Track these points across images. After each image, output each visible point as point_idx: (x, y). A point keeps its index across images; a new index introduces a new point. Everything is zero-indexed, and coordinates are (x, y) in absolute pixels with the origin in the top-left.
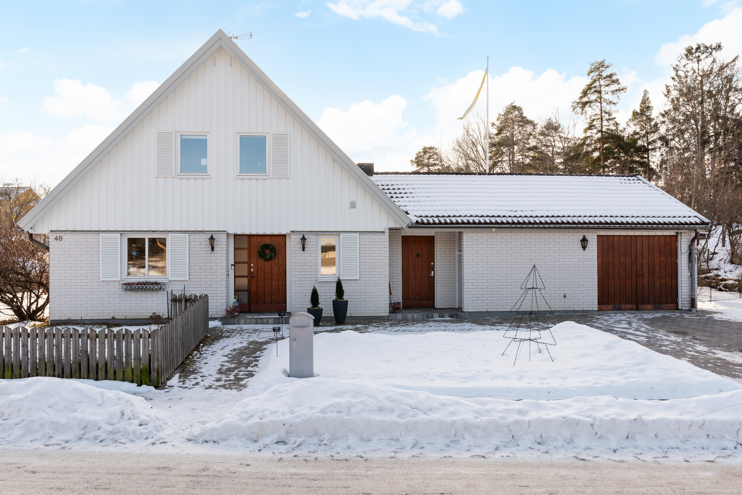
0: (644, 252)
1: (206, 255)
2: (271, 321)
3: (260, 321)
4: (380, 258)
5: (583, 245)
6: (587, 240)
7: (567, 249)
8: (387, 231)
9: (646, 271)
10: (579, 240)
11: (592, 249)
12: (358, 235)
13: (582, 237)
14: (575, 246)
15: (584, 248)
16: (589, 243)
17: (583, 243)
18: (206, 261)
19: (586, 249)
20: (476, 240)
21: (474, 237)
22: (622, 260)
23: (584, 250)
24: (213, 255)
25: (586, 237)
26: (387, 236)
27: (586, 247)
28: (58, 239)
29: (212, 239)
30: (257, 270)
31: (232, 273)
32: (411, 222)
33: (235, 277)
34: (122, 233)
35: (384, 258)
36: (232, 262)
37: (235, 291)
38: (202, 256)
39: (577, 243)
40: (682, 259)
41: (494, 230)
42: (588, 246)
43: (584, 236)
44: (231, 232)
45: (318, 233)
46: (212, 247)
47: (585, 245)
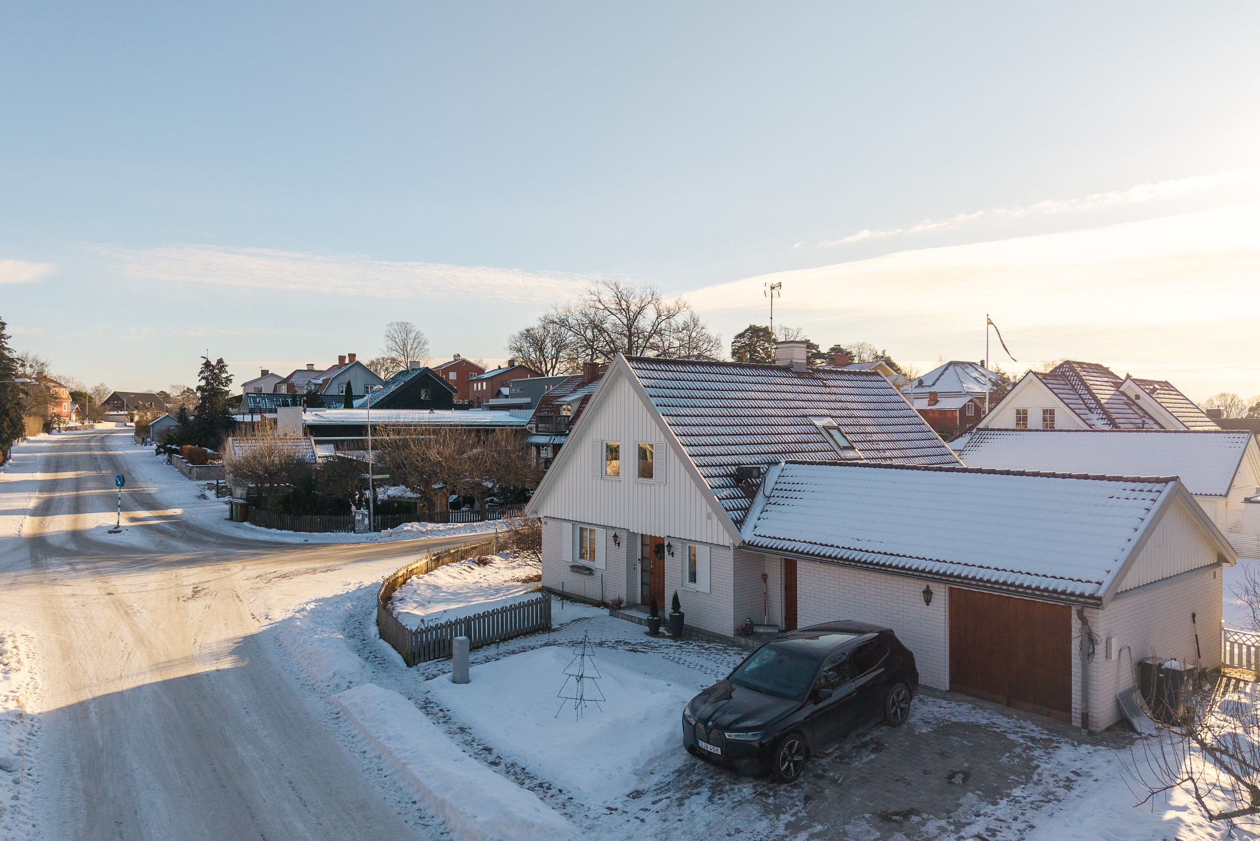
5: (926, 598)
6: (932, 593)
7: (907, 599)
8: (732, 548)
10: (921, 591)
11: (939, 604)
12: (708, 546)
13: (924, 588)
14: (916, 597)
15: (928, 602)
16: (934, 596)
17: (926, 595)
18: (615, 555)
19: (930, 604)
23: (928, 605)
24: (619, 550)
25: (931, 589)
26: (731, 553)
27: (930, 601)
28: (546, 523)
29: (615, 536)
30: (655, 566)
31: (639, 566)
32: (744, 542)
33: (642, 571)
34: (574, 523)
35: (729, 575)
36: (639, 556)
37: (642, 583)
38: (614, 549)
39: (919, 594)
40: (1073, 647)
41: (819, 563)
42: (932, 600)
43: (928, 586)
44: (631, 531)
45: (684, 540)
46: (619, 543)
47: (929, 599)
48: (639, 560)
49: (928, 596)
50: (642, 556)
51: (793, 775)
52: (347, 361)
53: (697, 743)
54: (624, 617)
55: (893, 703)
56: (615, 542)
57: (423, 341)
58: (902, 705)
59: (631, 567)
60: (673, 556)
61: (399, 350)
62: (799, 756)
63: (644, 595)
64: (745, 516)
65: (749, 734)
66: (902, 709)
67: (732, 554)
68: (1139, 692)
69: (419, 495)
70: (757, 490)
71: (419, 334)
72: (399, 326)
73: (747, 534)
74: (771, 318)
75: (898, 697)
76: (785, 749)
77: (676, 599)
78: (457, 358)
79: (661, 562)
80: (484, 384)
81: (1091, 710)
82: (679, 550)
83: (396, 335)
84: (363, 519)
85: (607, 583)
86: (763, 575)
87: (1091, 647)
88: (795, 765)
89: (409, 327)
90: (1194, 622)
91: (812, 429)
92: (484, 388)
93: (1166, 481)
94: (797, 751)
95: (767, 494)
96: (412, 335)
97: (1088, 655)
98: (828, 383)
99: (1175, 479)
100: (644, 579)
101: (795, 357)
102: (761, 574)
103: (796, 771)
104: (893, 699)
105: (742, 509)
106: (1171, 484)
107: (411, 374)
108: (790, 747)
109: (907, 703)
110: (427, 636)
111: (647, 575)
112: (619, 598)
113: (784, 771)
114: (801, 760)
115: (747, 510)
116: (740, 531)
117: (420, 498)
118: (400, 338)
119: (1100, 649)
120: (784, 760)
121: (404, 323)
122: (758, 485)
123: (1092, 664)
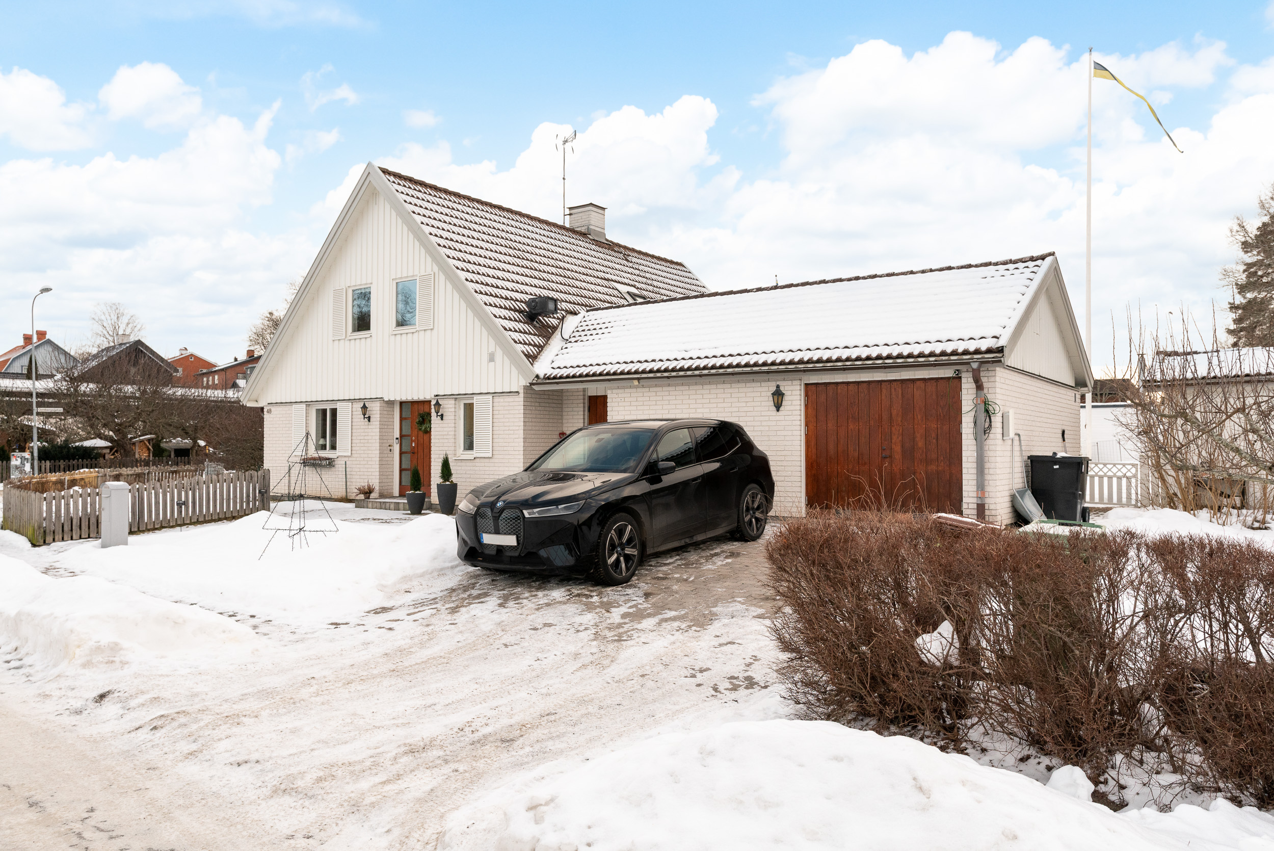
0: (894, 412)
1: (364, 427)
2: (392, 506)
3: (383, 506)
4: (514, 428)
5: (776, 402)
6: (783, 395)
7: (751, 409)
8: (521, 391)
9: (897, 449)
10: (770, 394)
11: (792, 408)
12: (490, 397)
13: (775, 388)
14: (763, 404)
15: (778, 407)
16: (785, 398)
17: (776, 397)
18: (364, 434)
19: (782, 408)
20: (623, 399)
21: (620, 395)
22: (851, 426)
23: (778, 410)
24: (370, 427)
25: (782, 388)
26: (520, 399)
27: (781, 405)
28: (269, 411)
29: (364, 407)
30: (417, 445)
31: (397, 448)
32: (537, 376)
33: (401, 453)
34: (308, 404)
35: (517, 428)
36: (397, 434)
37: (401, 470)
38: (362, 427)
39: (766, 399)
40: (964, 425)
41: (636, 383)
42: (784, 403)
43: (778, 387)
44: (386, 399)
45: (456, 397)
46: (369, 418)
47: (780, 402)
48: (397, 439)
49: (778, 397)
50: (401, 434)
51: (624, 574)
52: (35, 339)
53: (478, 539)
54: (375, 505)
55: (748, 509)
56: (364, 415)
57: (138, 327)
58: (758, 515)
59: (385, 449)
60: (442, 419)
61: (107, 336)
62: (631, 548)
63: (403, 484)
64: (539, 353)
65: (560, 507)
66: (757, 520)
67: (522, 399)
68: (1029, 492)
69: (110, 444)
70: (553, 333)
71: (134, 318)
72: (109, 308)
73: (543, 367)
74: (564, 179)
75: (753, 502)
76: (613, 532)
77: (446, 465)
78: (184, 352)
79: (426, 437)
80: (216, 377)
81: (987, 501)
82: (450, 410)
83: (103, 317)
84: (23, 464)
85: (353, 473)
86: (560, 434)
87: (988, 420)
88: (626, 562)
89: (122, 309)
90: (1064, 440)
91: (616, 292)
92: (216, 382)
93: (1043, 258)
94: (630, 541)
95: (567, 337)
96: (124, 320)
97: (983, 431)
98: (629, 258)
99: (1052, 254)
100: (403, 462)
101: (592, 222)
102: (558, 433)
103: (628, 569)
104: (747, 502)
105: (535, 345)
106: (1049, 260)
107: (118, 349)
108: (620, 532)
109: (762, 512)
110: (67, 505)
111: (407, 457)
112: (369, 486)
113: (612, 565)
114: (634, 556)
115: (541, 348)
116: (532, 365)
117: (111, 448)
118: (110, 322)
119: (997, 420)
120: (613, 547)
121: (114, 304)
122: (554, 328)
123: (988, 442)
